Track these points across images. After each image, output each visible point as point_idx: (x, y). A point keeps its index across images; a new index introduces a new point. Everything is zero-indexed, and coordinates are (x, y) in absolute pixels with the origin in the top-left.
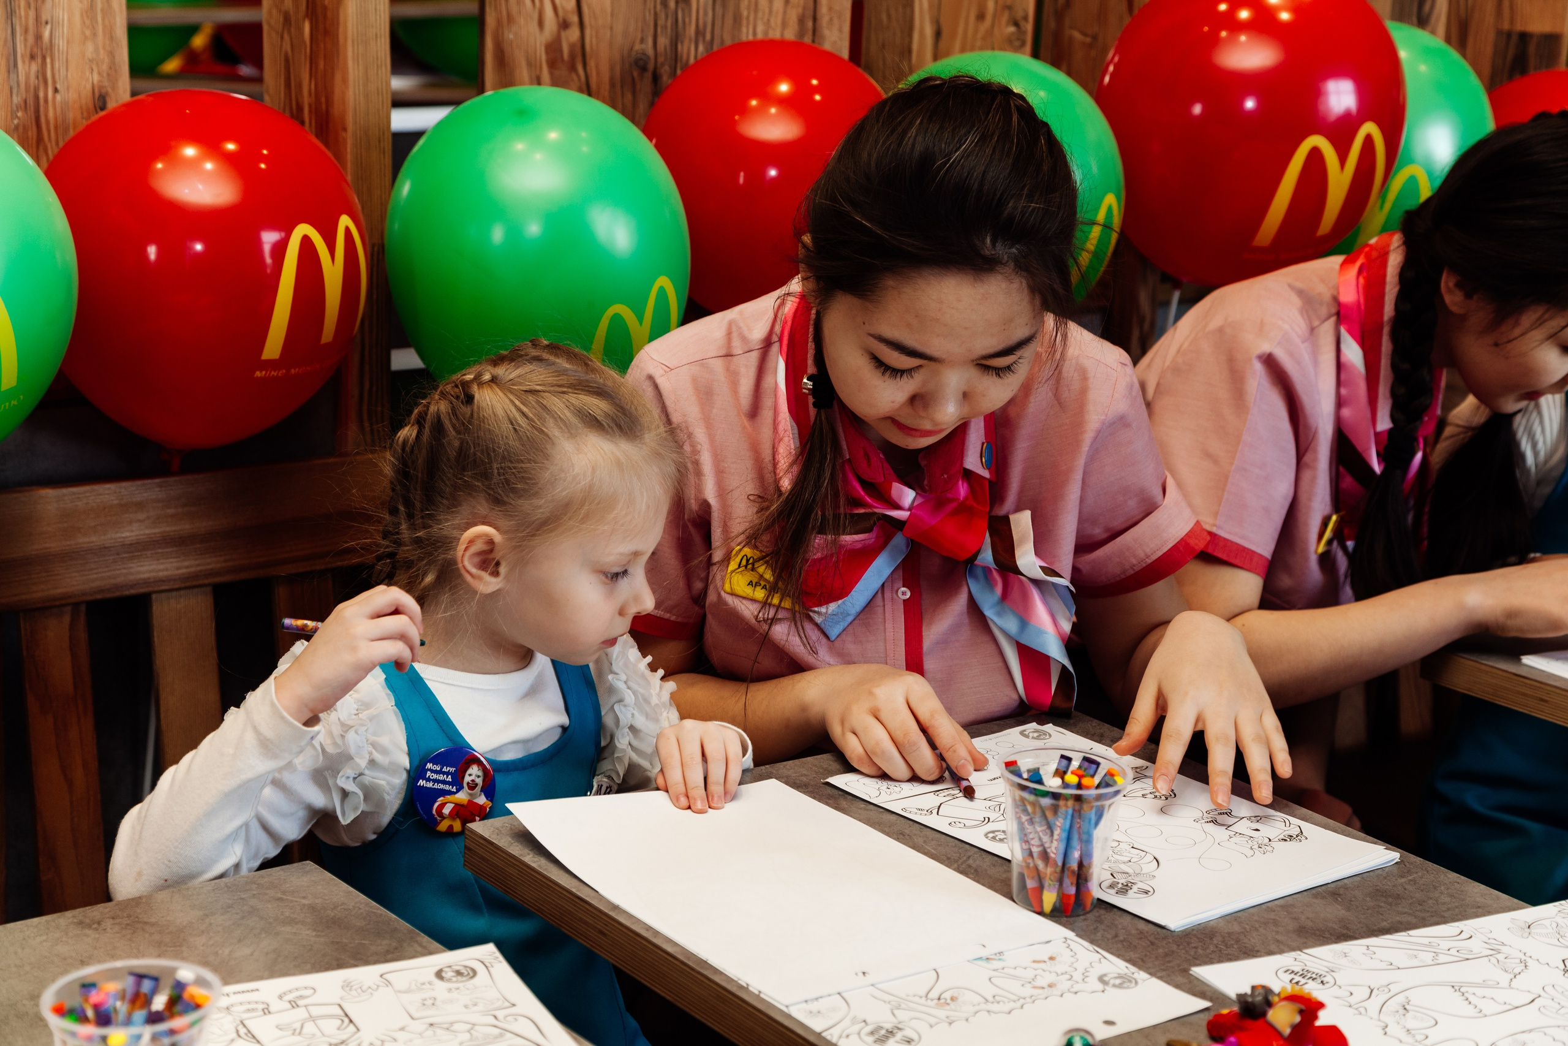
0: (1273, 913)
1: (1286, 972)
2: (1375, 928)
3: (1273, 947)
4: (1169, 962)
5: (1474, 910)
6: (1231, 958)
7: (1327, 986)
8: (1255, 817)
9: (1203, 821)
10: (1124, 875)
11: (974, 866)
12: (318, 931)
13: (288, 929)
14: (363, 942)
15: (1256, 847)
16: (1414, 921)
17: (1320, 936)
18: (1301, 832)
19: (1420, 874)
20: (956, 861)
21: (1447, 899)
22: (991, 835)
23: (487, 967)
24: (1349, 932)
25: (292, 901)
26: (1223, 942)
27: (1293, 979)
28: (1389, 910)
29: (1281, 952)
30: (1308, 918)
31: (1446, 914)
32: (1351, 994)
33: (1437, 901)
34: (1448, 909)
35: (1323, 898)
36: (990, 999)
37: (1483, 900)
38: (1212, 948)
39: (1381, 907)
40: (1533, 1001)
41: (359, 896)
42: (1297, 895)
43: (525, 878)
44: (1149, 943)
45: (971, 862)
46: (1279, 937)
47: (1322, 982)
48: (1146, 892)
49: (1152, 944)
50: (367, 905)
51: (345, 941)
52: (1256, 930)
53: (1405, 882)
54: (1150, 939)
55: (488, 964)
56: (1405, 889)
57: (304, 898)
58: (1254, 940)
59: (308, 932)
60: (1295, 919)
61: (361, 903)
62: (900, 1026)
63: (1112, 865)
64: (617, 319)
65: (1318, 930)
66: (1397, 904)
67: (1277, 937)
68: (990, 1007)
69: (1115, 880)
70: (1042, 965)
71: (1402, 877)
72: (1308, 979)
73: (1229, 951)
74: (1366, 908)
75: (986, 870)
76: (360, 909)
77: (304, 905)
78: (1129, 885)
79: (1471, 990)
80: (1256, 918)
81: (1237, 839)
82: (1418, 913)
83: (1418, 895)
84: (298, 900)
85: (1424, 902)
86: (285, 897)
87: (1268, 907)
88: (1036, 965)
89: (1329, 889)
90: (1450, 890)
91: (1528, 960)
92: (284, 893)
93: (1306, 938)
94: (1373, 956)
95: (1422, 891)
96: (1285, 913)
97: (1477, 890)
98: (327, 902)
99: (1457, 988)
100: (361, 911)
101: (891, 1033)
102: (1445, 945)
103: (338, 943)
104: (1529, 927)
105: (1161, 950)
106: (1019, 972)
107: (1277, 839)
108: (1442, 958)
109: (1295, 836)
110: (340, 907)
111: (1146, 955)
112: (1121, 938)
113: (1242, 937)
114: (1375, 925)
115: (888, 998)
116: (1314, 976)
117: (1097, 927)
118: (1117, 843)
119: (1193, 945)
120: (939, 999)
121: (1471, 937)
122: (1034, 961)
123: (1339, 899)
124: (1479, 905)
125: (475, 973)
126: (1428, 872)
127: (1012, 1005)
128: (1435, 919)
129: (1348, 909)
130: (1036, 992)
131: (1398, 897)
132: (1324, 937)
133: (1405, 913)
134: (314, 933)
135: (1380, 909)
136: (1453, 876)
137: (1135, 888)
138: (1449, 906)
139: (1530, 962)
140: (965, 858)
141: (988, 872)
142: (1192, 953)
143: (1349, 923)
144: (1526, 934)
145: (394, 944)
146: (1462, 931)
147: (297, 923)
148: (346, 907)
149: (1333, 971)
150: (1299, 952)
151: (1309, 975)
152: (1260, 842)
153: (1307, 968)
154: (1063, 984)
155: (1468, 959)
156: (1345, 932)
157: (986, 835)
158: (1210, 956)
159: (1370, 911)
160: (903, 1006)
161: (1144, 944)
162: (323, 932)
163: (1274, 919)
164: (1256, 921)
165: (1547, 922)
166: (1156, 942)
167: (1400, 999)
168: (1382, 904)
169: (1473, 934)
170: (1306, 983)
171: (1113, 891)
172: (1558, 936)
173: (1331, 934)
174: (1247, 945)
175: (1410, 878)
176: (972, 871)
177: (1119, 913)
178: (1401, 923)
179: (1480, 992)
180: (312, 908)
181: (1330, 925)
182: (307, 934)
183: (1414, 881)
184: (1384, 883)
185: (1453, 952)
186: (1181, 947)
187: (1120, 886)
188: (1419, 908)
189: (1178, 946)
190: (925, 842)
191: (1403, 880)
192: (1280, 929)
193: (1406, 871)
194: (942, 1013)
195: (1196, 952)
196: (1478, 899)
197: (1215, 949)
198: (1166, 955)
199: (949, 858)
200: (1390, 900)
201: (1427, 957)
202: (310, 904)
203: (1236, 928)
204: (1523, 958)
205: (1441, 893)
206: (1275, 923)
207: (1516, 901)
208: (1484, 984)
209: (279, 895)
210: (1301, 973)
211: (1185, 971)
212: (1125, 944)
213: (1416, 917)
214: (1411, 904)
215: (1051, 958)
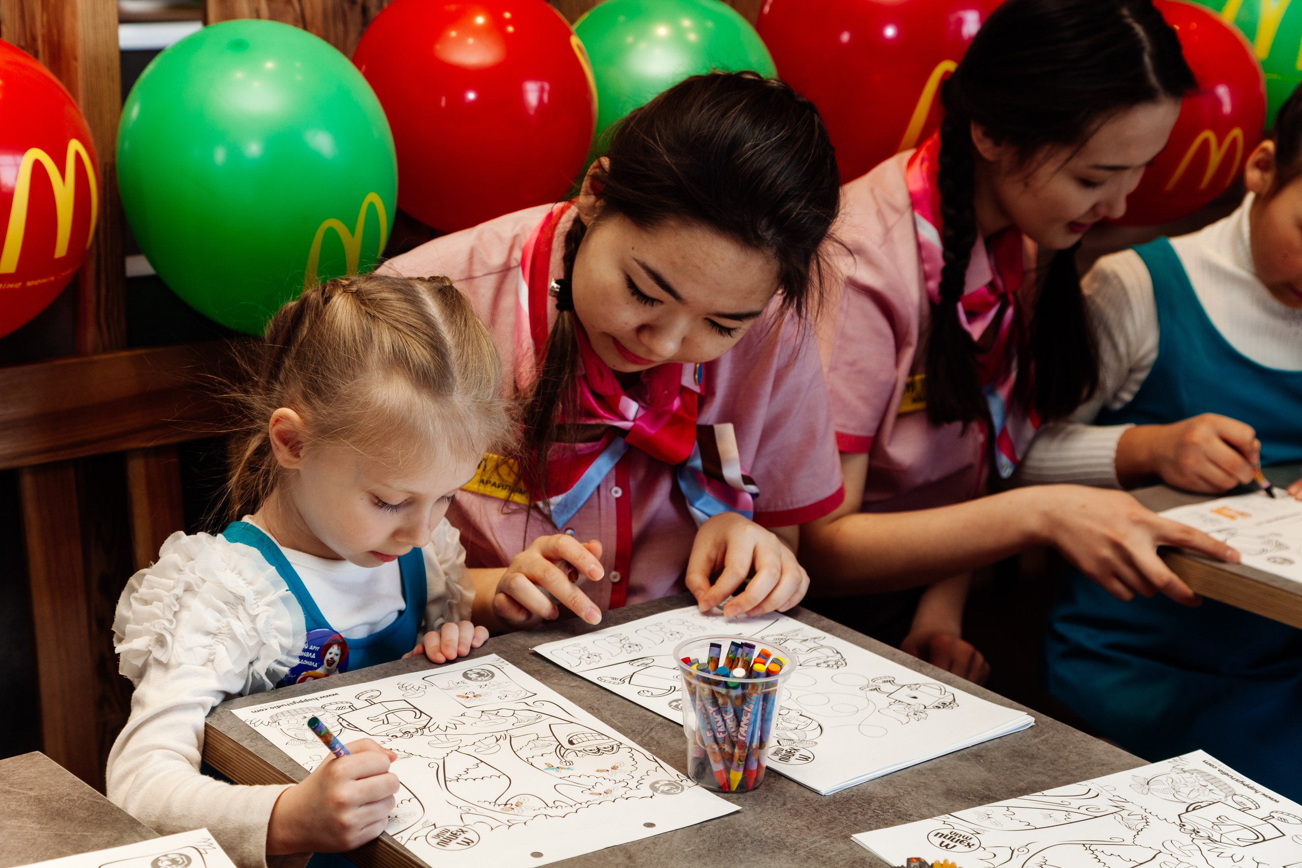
0: (923, 777)
1: (936, 835)
2: (1014, 788)
3: (924, 810)
4: (832, 829)
5: (1099, 768)
6: (888, 824)
7: (973, 848)
8: (915, 684)
9: (868, 689)
10: (789, 742)
11: (656, 738)
12: (43, 824)
13: (14, 822)
14: (85, 833)
15: (912, 714)
16: (1048, 780)
17: (965, 798)
18: (954, 699)
19: (1051, 734)
20: (639, 734)
21: (1076, 758)
22: (674, 704)
23: (201, 854)
24: (990, 793)
25: (19, 793)
26: (880, 807)
27: (943, 842)
28: (1025, 770)
29: (932, 816)
30: (954, 780)
31: (1075, 773)
32: (995, 855)
33: (1066, 759)
34: (1077, 768)
35: (968, 760)
36: (551, 804)
37: (1107, 758)
38: (870, 813)
39: (1018, 767)
40: (1154, 857)
41: (84, 786)
42: (944, 758)
43: (243, 762)
44: (814, 811)
45: (653, 734)
46: (929, 801)
47: (968, 844)
48: (807, 759)
49: (817, 811)
50: (91, 795)
51: (67, 833)
52: (909, 794)
53: (1039, 742)
54: (815, 806)
55: (202, 851)
56: (1039, 749)
57: (31, 789)
58: (907, 804)
59: (33, 825)
60: (943, 781)
61: (86, 794)
62: (464, 829)
63: (780, 732)
64: (331, 232)
65: (964, 792)
66: (1032, 764)
67: (927, 800)
68: (549, 811)
69: (780, 747)
70: (605, 774)
71: (1036, 737)
72: (956, 842)
73: (885, 816)
74: (1005, 769)
75: (667, 742)
76: (84, 799)
77: (30, 797)
78: (793, 751)
79: (1100, 848)
80: (908, 782)
81: (896, 706)
82: (1050, 772)
83: (1050, 755)
84: (25, 792)
85: (1055, 761)
86: (13, 789)
87: (919, 771)
88: (598, 774)
89: (973, 751)
90: (1077, 749)
91: (1149, 816)
92: (12, 785)
93: (953, 801)
94: (1013, 817)
95: (1053, 750)
96: (934, 776)
97: (1101, 747)
98: (53, 793)
99: (1087, 846)
100: (86, 801)
101: (455, 835)
102: (1076, 803)
103: (61, 835)
104: (1148, 784)
105: (824, 817)
106: (583, 780)
107: (931, 707)
108: (1074, 817)
109: (948, 704)
110: (65, 799)
111: (811, 823)
112: (789, 806)
113: (896, 801)
114: (1014, 786)
115: (460, 803)
116: (961, 838)
117: (767, 796)
118: (787, 711)
119: (853, 811)
120: (506, 805)
121: (1098, 795)
122: (598, 771)
123: (981, 760)
124: (1104, 762)
125: (189, 860)
126: (1058, 731)
127: (569, 809)
128: (1066, 778)
129: (990, 771)
130: (592, 798)
131: (1033, 757)
132: (969, 799)
133: (1039, 773)
134: (38, 826)
135: (1018, 770)
136: (1080, 734)
137: (797, 755)
138: (1078, 764)
139: (1151, 819)
140: (648, 730)
141: (669, 744)
142: (853, 819)
143: (990, 785)
144: (1146, 791)
145: (115, 835)
146: (1090, 789)
147: (22, 816)
148: (71, 798)
149: (978, 833)
150: (947, 815)
151: (957, 838)
152: (916, 709)
153: (955, 831)
154: (619, 791)
155: (1096, 817)
156: (987, 793)
157: (670, 704)
158: (868, 822)
159: (1008, 772)
160: (473, 811)
161: (809, 811)
162: (47, 824)
163: (925, 783)
164: (909, 785)
165: (1163, 778)
166: (820, 808)
167: (1038, 859)
168: (1019, 765)
169: (1100, 792)
170: (955, 846)
171: (777, 758)
172: (1174, 792)
173: (975, 796)
174: (901, 809)
175: (1043, 738)
176: (655, 743)
177: (787, 781)
178: (1036, 782)
179: (1108, 849)
180: (38, 800)
181: (974, 786)
182: (31, 827)
183: (1046, 740)
184: (1020, 743)
185: (1083, 810)
186: (843, 813)
187: (784, 752)
188: (1052, 767)
189: (840, 812)
190: (612, 715)
191: (1037, 740)
192: (930, 792)
193: (1038, 731)
194: (504, 818)
195: (856, 818)
196: (1103, 757)
197: (873, 815)
198: (830, 822)
199: (633, 731)
200: (1026, 760)
201: (1060, 817)
202: (36, 796)
203: (891, 792)
204: (1145, 814)
205: (1071, 752)
206: (926, 786)
207: (1135, 757)
208: (1111, 843)
209: (7, 788)
210: (950, 835)
211: (847, 837)
212: (792, 811)
213: (1049, 777)
214: (1044, 764)
215: (614, 768)
